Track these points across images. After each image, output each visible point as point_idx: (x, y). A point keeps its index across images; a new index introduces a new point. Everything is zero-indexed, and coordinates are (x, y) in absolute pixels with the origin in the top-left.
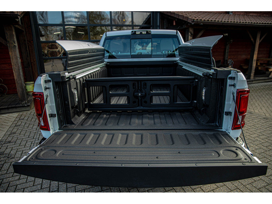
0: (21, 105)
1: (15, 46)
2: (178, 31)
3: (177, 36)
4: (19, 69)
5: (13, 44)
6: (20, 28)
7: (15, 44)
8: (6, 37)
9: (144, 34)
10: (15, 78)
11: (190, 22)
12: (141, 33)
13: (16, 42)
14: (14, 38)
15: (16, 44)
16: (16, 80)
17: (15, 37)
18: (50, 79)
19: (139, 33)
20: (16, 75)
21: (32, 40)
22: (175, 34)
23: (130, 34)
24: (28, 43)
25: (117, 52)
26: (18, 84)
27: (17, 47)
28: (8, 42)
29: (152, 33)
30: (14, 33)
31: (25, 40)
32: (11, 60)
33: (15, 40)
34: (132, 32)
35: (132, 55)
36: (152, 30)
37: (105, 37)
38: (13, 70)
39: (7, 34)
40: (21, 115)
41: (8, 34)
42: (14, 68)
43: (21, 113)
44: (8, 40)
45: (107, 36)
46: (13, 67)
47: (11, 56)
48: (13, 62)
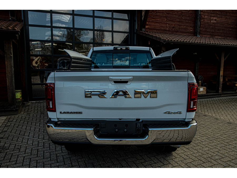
0: (10, 109)
1: (11, 57)
2: (151, 48)
3: (150, 52)
4: (12, 77)
5: (9, 55)
6: (15, 43)
7: (11, 55)
8: (5, 49)
9: (124, 49)
10: (8, 84)
11: (162, 42)
13: (12, 53)
16: (8, 86)
17: (12, 49)
19: (120, 49)
20: (8, 82)
21: (24, 53)
22: (149, 50)
23: (113, 49)
24: (19, 56)
25: (101, 63)
26: (10, 89)
28: (5, 53)
29: (130, 49)
30: (12, 46)
32: (7, 68)
33: (12, 51)
34: (114, 47)
35: (113, 66)
36: (130, 47)
37: (92, 51)
38: (7, 77)
39: (6, 46)
40: (10, 118)
42: (8, 75)
43: (9, 117)
44: (6, 51)
45: (94, 50)
46: (7, 75)
47: (6, 65)
48: (7, 70)
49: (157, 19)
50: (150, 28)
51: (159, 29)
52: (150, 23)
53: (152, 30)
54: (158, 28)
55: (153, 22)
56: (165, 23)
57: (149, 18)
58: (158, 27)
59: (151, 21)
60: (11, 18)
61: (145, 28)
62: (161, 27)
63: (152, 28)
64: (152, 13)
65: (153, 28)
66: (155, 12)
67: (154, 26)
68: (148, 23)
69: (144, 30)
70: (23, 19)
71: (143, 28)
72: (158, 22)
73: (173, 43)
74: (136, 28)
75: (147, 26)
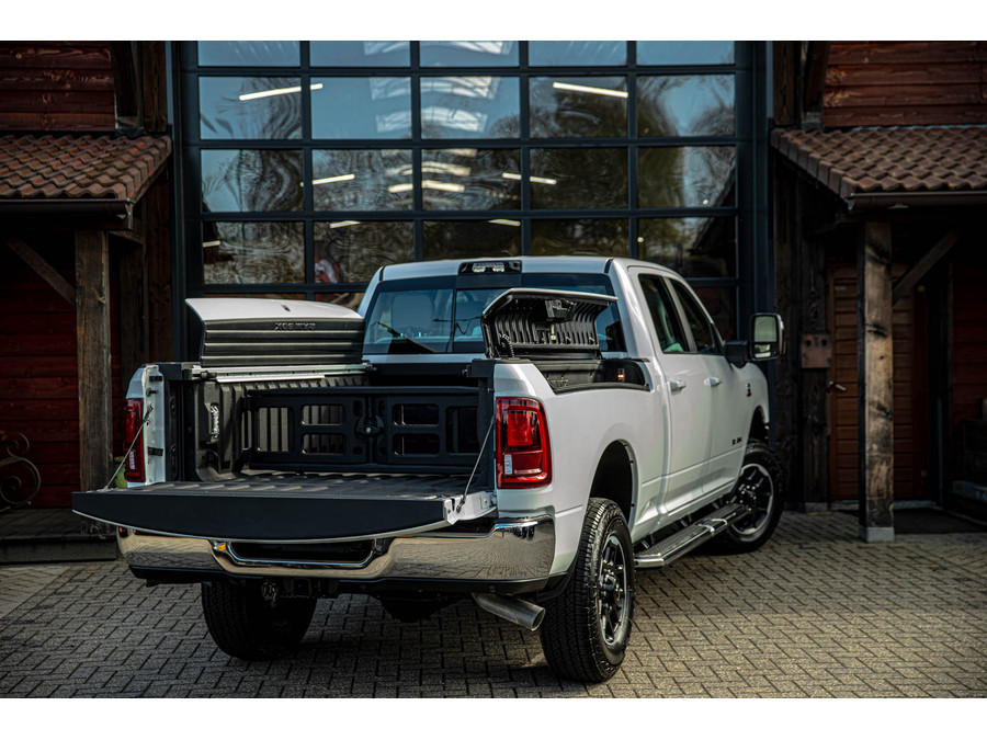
0: (84, 534)
1: (100, 303)
4: (101, 392)
5: (94, 296)
6: (130, 237)
7: (101, 299)
8: (77, 274)
9: (500, 272)
10: (81, 424)
12: (489, 270)
13: (106, 291)
14: (102, 276)
15: (106, 300)
16: (85, 431)
17: (105, 273)
18: (160, 375)
19: (483, 270)
20: (85, 412)
21: (170, 282)
23: (456, 273)
24: (150, 294)
26: (88, 446)
27: (107, 309)
28: (78, 291)
29: (524, 271)
30: (104, 259)
31: (141, 282)
32: (80, 354)
33: (105, 282)
34: (463, 265)
35: (454, 343)
36: (524, 259)
37: (378, 282)
38: (80, 392)
39: (81, 261)
40: (79, 572)
41: (85, 262)
42: (83, 385)
43: (78, 567)
44: (81, 282)
45: (384, 279)
46: (80, 383)
47: (80, 342)
48: (84, 365)
49: (906, 46)
50: (861, 102)
51: (929, 101)
52: (857, 74)
53: (877, 115)
54: (916, 100)
55: (882, 66)
56: (967, 62)
57: (854, 46)
58: (916, 95)
59: (867, 60)
60: (120, 124)
61: (818, 110)
62: (937, 90)
63: (870, 102)
65: (882, 101)
67: (887, 91)
68: (843, 74)
69: (813, 120)
70: (171, 121)
71: (805, 111)
72: (920, 64)
73: (904, 204)
74: (770, 113)
75: (839, 96)
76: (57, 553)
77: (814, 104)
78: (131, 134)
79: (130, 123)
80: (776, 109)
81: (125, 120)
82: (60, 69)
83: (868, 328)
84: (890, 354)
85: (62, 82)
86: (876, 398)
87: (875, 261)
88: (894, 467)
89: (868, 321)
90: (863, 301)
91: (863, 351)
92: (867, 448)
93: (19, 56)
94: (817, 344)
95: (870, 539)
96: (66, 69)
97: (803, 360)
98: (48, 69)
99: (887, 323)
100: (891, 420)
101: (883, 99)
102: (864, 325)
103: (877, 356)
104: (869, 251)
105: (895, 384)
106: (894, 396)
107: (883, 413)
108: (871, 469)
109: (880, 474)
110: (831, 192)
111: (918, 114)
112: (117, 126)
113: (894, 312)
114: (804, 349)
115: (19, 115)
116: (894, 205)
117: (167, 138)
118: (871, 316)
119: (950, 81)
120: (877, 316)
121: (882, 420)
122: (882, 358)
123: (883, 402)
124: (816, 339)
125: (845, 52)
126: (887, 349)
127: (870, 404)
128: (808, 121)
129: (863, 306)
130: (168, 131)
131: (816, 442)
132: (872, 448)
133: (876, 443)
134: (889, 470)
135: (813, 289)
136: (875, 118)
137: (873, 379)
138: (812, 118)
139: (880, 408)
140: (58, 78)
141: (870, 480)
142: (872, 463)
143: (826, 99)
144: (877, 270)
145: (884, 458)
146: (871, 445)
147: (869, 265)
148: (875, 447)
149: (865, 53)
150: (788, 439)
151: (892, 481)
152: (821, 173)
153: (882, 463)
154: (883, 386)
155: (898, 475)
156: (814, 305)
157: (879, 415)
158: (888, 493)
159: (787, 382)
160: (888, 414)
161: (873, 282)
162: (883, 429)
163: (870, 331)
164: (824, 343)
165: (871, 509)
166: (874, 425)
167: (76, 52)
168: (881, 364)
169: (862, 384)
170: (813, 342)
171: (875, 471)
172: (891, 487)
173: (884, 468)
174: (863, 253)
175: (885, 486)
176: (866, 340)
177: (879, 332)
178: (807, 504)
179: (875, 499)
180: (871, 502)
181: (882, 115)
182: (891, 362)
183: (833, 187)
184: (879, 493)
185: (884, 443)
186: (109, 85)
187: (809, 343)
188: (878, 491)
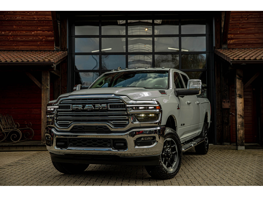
0: (42, 144)
5: (46, 86)
6: (56, 74)
7: (48, 87)
8: (42, 81)
10: (42, 117)
11: (230, 62)
13: (49, 85)
14: (48, 82)
15: (49, 87)
16: (43, 119)
17: (49, 81)
20: (43, 114)
21: (66, 86)
24: (62, 89)
26: (44, 123)
27: (49, 89)
28: (42, 85)
30: (49, 78)
31: (59, 86)
32: (42, 100)
33: (49, 83)
38: (42, 110)
39: (43, 78)
41: (44, 78)
42: (43, 108)
44: (43, 83)
46: (42, 107)
47: (42, 97)
48: (43, 103)
49: (249, 29)
50: (237, 42)
51: (255, 42)
52: (236, 36)
53: (242, 46)
54: (251, 42)
55: (242, 34)
57: (235, 29)
59: (239, 32)
61: (226, 44)
62: (257, 39)
63: (239, 42)
64: (241, 20)
66: (246, 19)
67: (244, 40)
68: (233, 36)
69: (225, 47)
70: (68, 48)
71: (223, 44)
72: (252, 33)
73: (245, 63)
74: (214, 45)
75: (232, 41)
76: (35, 148)
77: (225, 43)
78: (58, 51)
79: (58, 48)
80: (216, 44)
81: (57, 47)
82: (42, 36)
83: (237, 96)
84: (243, 102)
85: (43, 39)
86: (240, 113)
87: (239, 79)
88: (245, 131)
89: (237, 94)
90: (236, 89)
91: (236, 101)
92: (237, 126)
93: (33, 33)
94: (226, 102)
95: (238, 149)
96: (44, 36)
97: (223, 106)
98: (39, 36)
99: (242, 94)
100: (243, 119)
101: (243, 42)
102: (236, 95)
103: (240, 103)
104: (237, 76)
105: (245, 109)
106: (244, 113)
107: (241, 117)
108: (239, 131)
109: (241, 133)
110: (227, 61)
111: (252, 45)
112: (55, 49)
113: (244, 92)
114: (223, 103)
115: (32, 47)
116: (242, 63)
117: (67, 52)
118: (238, 92)
119: (260, 37)
120: (240, 92)
121: (241, 119)
122: (241, 103)
123: (241, 114)
124: (226, 101)
125: (233, 30)
126: (242, 101)
127: (238, 115)
128: (224, 47)
129: (236, 90)
130: (67, 50)
131: (226, 127)
132: (239, 126)
133: (240, 125)
134: (243, 132)
135: (225, 88)
136: (241, 46)
137: (239, 108)
138: (225, 46)
139: (241, 116)
140: (42, 38)
141: (238, 134)
142: (239, 130)
143: (228, 42)
144: (239, 81)
145: (242, 129)
146: (238, 125)
147: (237, 80)
148: (240, 126)
149: (238, 30)
150: (220, 126)
151: (244, 135)
152: (225, 57)
153: (241, 130)
154: (241, 110)
155: (246, 133)
156: (226, 92)
157: (240, 118)
158: (243, 138)
159: (219, 112)
160: (243, 117)
161: (238, 84)
162: (241, 121)
163: (238, 96)
164: (228, 102)
165: (239, 141)
166: (239, 120)
167: (46, 32)
168: (241, 105)
169: (236, 110)
170: (225, 102)
171: (240, 132)
172: (244, 136)
173: (242, 131)
174: (236, 77)
175: (242, 136)
176: (237, 98)
177: (240, 96)
178: (224, 143)
179: (240, 139)
180: (239, 140)
181: (243, 46)
182: (243, 104)
183: (228, 60)
184: (241, 138)
185: (242, 125)
186: (53, 39)
187: (224, 102)
188: (241, 137)
